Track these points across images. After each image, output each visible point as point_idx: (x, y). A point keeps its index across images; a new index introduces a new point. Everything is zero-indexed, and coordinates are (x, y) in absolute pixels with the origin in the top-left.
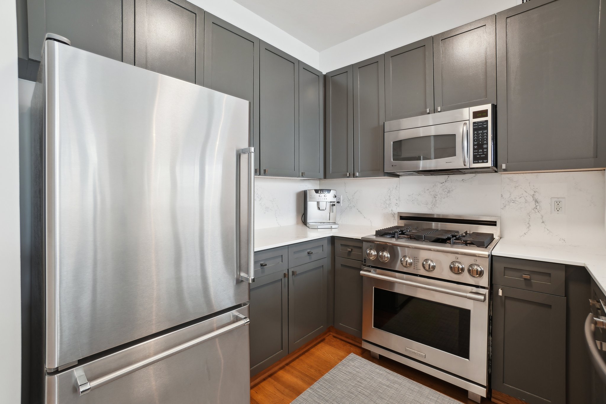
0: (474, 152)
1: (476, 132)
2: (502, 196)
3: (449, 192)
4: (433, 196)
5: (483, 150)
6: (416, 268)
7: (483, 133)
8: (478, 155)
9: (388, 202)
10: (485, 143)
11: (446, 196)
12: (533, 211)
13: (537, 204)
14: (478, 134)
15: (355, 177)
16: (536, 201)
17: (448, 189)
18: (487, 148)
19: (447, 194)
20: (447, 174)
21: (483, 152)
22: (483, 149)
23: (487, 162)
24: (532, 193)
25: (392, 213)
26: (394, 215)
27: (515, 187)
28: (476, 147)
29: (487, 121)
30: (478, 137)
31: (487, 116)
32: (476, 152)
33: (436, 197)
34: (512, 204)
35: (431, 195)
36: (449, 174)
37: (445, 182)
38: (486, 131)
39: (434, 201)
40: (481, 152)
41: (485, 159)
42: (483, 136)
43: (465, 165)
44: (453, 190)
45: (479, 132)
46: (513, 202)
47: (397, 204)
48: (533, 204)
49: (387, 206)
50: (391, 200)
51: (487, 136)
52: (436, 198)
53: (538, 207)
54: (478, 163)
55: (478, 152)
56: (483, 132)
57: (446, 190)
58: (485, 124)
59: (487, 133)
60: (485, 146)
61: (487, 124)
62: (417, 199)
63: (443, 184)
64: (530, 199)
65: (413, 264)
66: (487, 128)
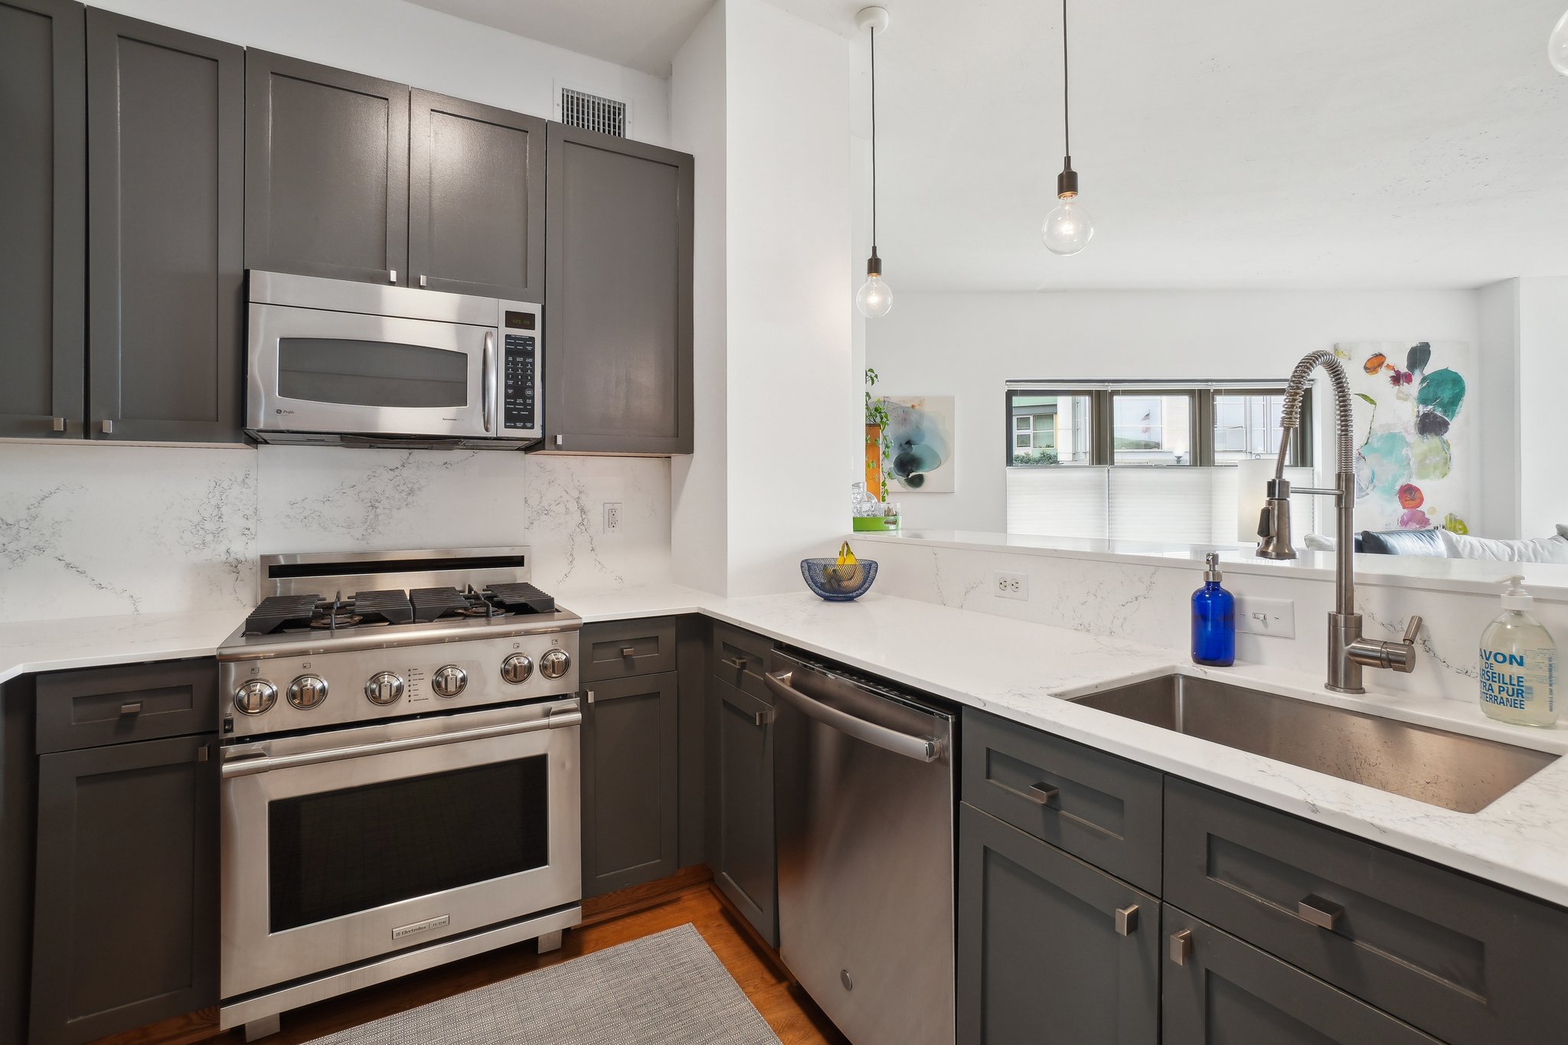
0: (506, 403)
1: (510, 359)
2: (526, 502)
3: (411, 492)
4: (370, 504)
5: (525, 401)
6: (416, 698)
7: (525, 364)
8: (515, 409)
9: (209, 526)
10: (529, 387)
11: (405, 503)
12: (578, 530)
13: (584, 516)
14: (515, 363)
15: (92, 434)
16: (583, 511)
17: (410, 486)
18: (532, 398)
19: (406, 497)
20: (405, 446)
21: (525, 404)
22: (525, 398)
23: (532, 427)
24: (576, 494)
25: (230, 559)
26: (235, 566)
27: (549, 483)
28: (510, 391)
29: (532, 339)
30: (515, 369)
31: (532, 327)
32: (510, 403)
33: (376, 505)
34: (543, 517)
35: (363, 500)
36: (411, 446)
37: (400, 468)
38: (530, 360)
39: (372, 516)
40: (520, 404)
41: (527, 420)
42: (524, 370)
43: (487, 430)
44: (423, 487)
45: (518, 359)
46: (546, 512)
47: (247, 532)
48: (577, 517)
49: (209, 538)
50: (225, 518)
51: (533, 371)
52: (376, 508)
53: (585, 522)
54: (515, 427)
55: (515, 403)
56: (525, 360)
57: (403, 487)
58: (529, 345)
59: (533, 364)
60: (529, 392)
61: (533, 345)
62: (318, 513)
63: (397, 472)
64: (573, 506)
65: (406, 689)
66: (532, 354)
